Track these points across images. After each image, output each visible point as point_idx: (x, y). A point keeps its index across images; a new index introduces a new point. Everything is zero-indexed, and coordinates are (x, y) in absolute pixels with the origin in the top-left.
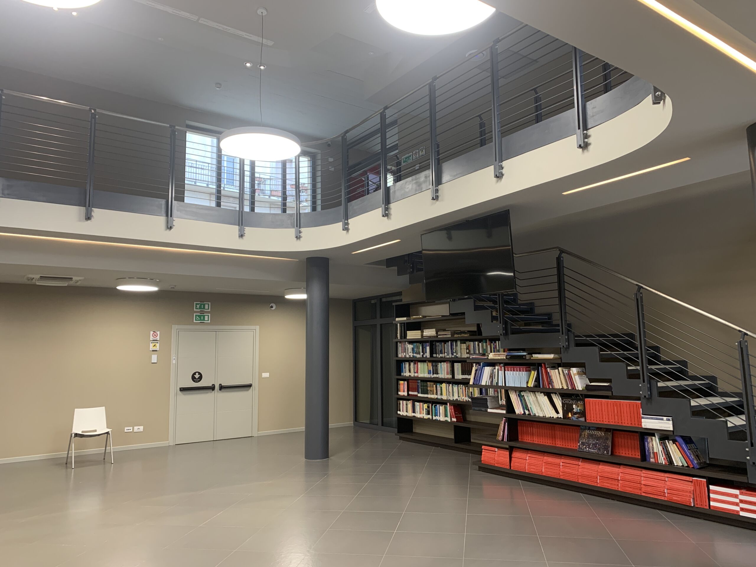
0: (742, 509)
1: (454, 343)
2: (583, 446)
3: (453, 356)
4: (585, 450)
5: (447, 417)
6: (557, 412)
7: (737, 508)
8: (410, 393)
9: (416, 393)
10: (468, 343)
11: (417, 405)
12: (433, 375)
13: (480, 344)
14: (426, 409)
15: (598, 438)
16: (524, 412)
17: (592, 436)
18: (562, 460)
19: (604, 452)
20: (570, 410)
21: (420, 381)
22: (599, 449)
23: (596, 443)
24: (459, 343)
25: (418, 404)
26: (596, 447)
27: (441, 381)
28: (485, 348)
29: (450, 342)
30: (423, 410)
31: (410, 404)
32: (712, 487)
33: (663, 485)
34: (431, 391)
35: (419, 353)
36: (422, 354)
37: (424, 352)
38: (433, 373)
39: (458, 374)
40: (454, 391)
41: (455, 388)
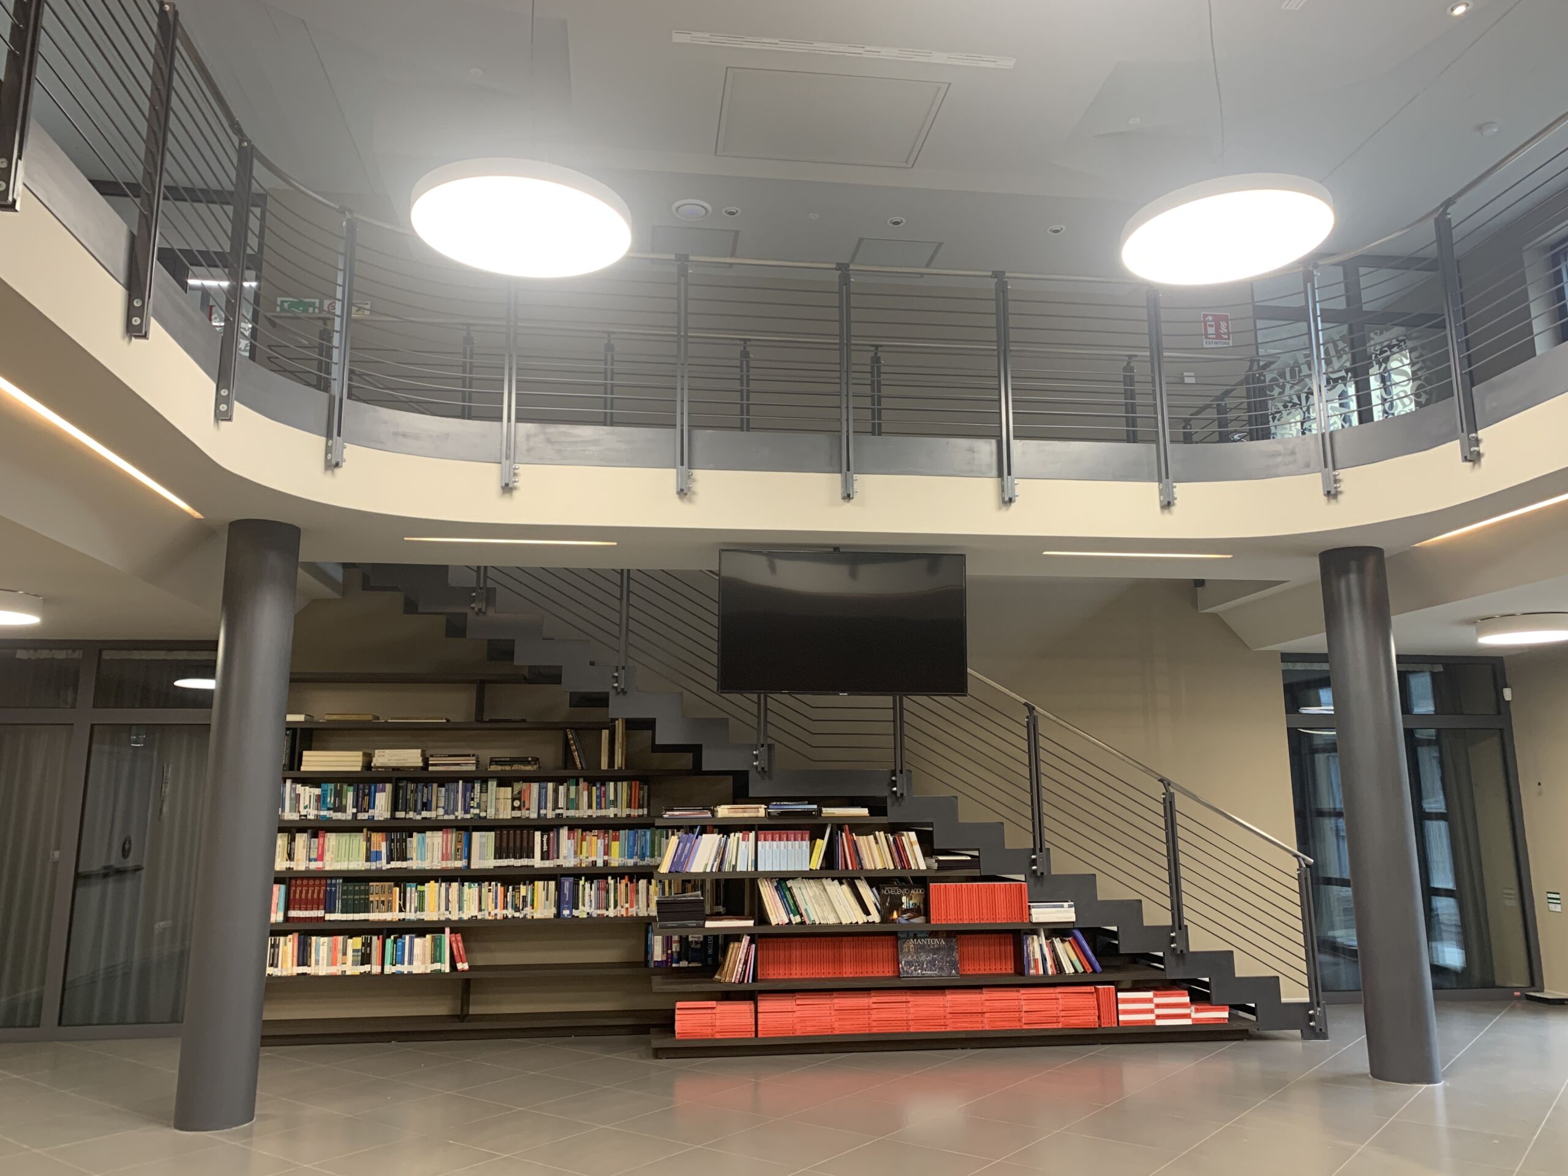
0: (1158, 1017)
1: (477, 786)
2: (910, 967)
3: (468, 816)
4: (915, 974)
5: (440, 961)
6: (867, 912)
7: (1151, 1017)
8: (293, 914)
9: (320, 913)
10: (518, 786)
11: (317, 944)
12: (388, 863)
13: (562, 789)
14: (354, 951)
15: (935, 951)
16: (790, 920)
17: (922, 947)
18: (875, 999)
19: (950, 973)
20: (896, 904)
21: (341, 881)
22: (941, 969)
23: (934, 960)
24: (492, 786)
25: (324, 940)
26: (934, 966)
27: (422, 878)
28: (572, 795)
29: (461, 782)
30: (345, 954)
31: (290, 945)
32: (1121, 995)
33: (1055, 1006)
34: (383, 902)
35: (341, 808)
36: (355, 810)
37: (365, 805)
38: (390, 859)
39: (482, 857)
40: (465, 898)
41: (471, 891)
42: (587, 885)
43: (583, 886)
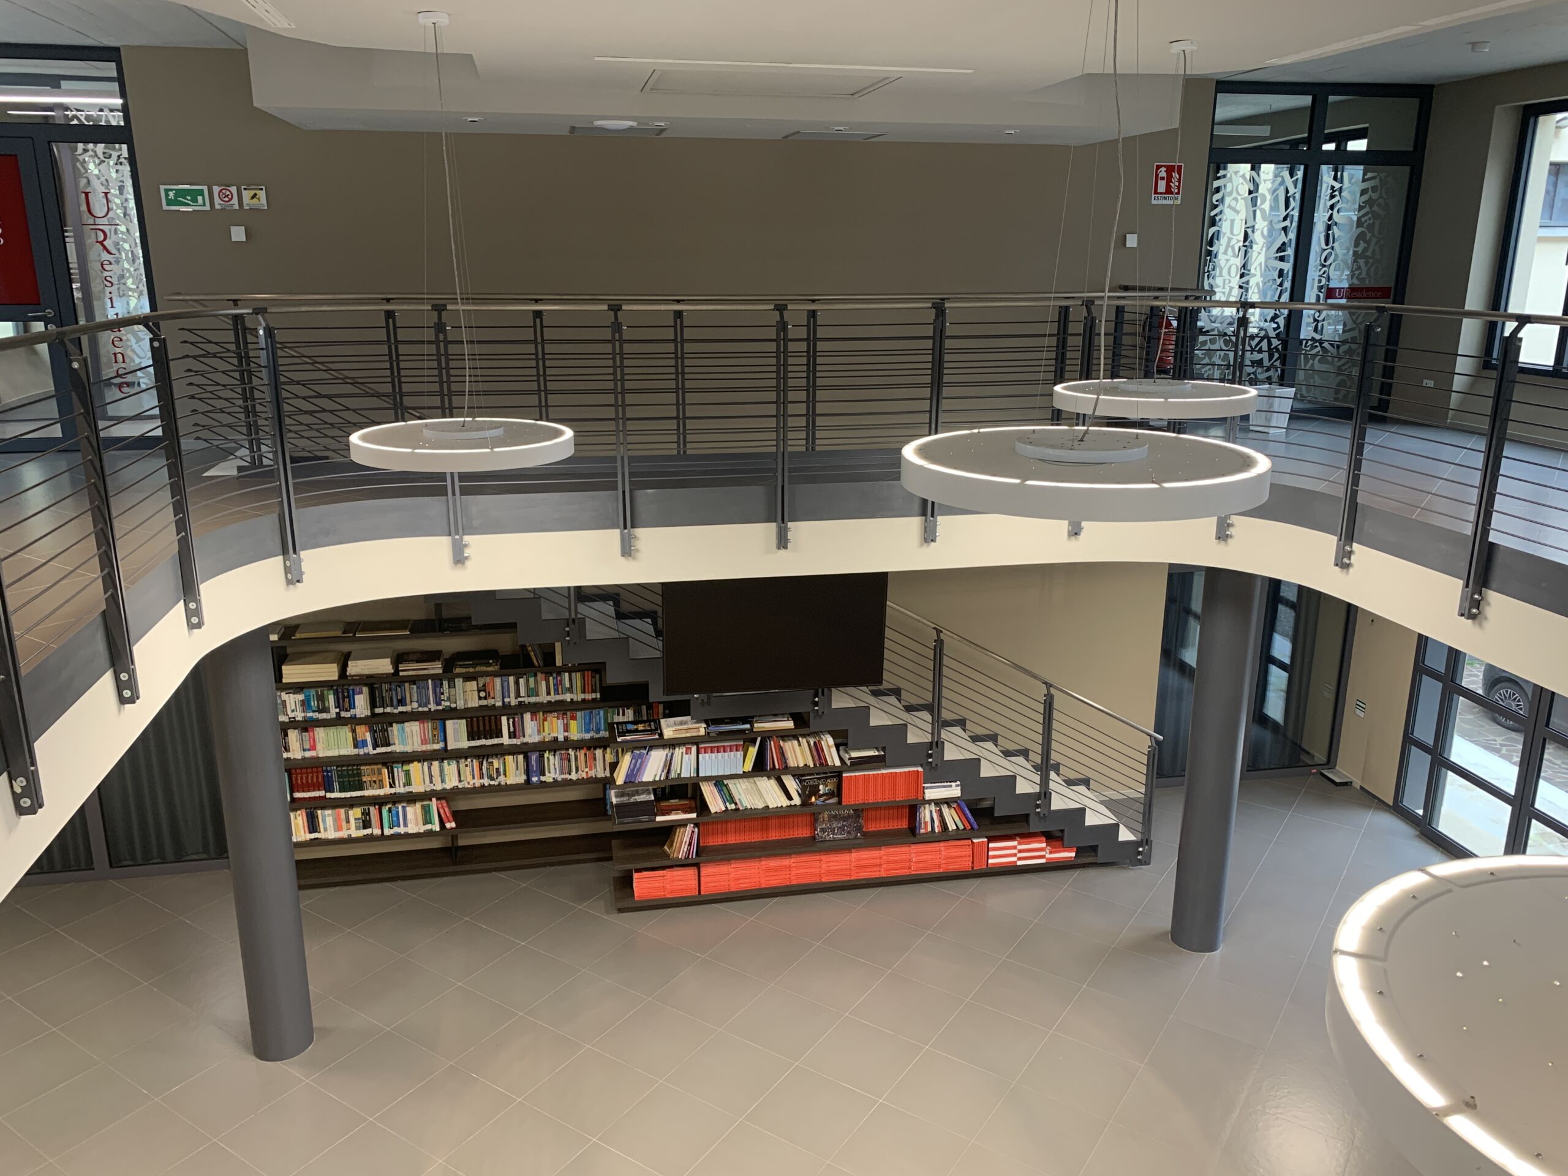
0: (1020, 859)
1: (445, 684)
2: (824, 833)
3: (440, 708)
4: (828, 838)
5: (431, 823)
6: (790, 798)
7: (1014, 859)
8: (297, 795)
9: (322, 793)
10: (481, 681)
11: (323, 816)
12: (374, 749)
13: (522, 681)
14: (355, 819)
15: (845, 819)
16: (726, 807)
17: (835, 817)
18: (793, 860)
19: (856, 836)
20: (815, 791)
21: (335, 768)
22: (849, 833)
23: (844, 826)
24: (459, 682)
25: (328, 812)
26: (843, 830)
27: (407, 758)
28: (532, 685)
29: (430, 681)
30: (348, 822)
31: (300, 819)
32: (991, 845)
33: (938, 857)
34: (375, 782)
35: (325, 710)
36: (337, 710)
37: (347, 706)
38: (375, 746)
39: (456, 740)
40: (446, 772)
41: (450, 768)
42: (551, 757)
43: (548, 758)
